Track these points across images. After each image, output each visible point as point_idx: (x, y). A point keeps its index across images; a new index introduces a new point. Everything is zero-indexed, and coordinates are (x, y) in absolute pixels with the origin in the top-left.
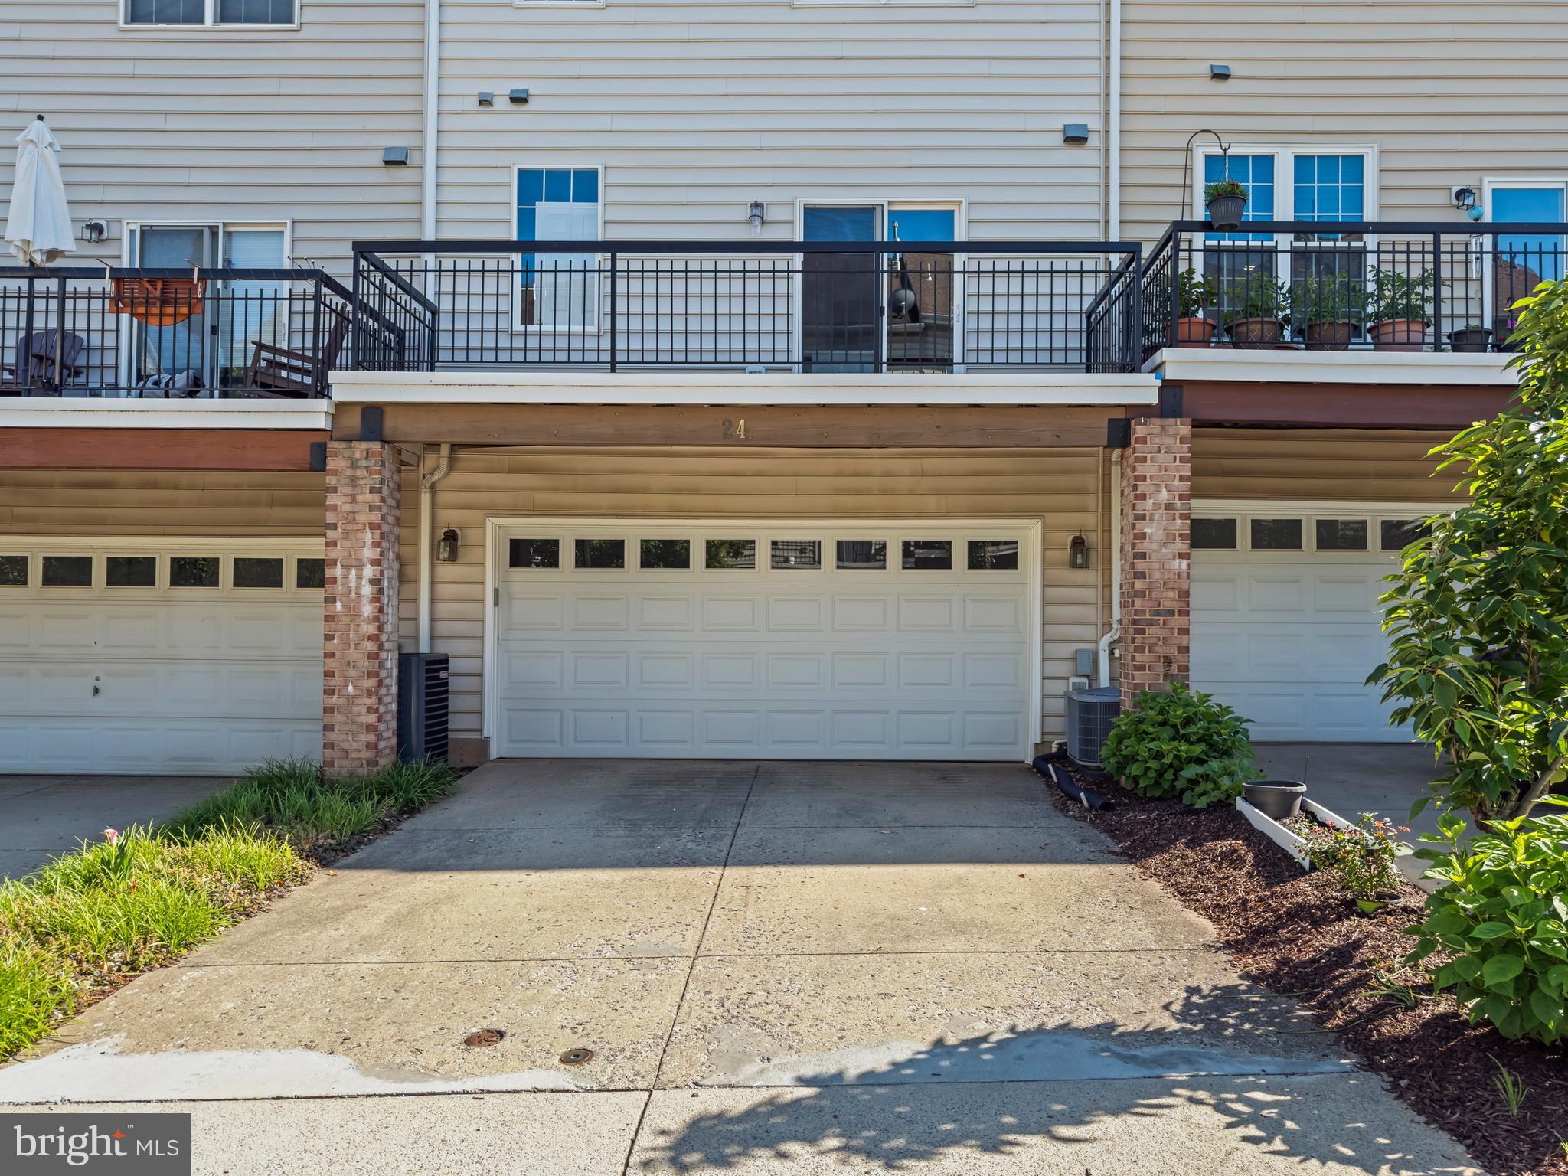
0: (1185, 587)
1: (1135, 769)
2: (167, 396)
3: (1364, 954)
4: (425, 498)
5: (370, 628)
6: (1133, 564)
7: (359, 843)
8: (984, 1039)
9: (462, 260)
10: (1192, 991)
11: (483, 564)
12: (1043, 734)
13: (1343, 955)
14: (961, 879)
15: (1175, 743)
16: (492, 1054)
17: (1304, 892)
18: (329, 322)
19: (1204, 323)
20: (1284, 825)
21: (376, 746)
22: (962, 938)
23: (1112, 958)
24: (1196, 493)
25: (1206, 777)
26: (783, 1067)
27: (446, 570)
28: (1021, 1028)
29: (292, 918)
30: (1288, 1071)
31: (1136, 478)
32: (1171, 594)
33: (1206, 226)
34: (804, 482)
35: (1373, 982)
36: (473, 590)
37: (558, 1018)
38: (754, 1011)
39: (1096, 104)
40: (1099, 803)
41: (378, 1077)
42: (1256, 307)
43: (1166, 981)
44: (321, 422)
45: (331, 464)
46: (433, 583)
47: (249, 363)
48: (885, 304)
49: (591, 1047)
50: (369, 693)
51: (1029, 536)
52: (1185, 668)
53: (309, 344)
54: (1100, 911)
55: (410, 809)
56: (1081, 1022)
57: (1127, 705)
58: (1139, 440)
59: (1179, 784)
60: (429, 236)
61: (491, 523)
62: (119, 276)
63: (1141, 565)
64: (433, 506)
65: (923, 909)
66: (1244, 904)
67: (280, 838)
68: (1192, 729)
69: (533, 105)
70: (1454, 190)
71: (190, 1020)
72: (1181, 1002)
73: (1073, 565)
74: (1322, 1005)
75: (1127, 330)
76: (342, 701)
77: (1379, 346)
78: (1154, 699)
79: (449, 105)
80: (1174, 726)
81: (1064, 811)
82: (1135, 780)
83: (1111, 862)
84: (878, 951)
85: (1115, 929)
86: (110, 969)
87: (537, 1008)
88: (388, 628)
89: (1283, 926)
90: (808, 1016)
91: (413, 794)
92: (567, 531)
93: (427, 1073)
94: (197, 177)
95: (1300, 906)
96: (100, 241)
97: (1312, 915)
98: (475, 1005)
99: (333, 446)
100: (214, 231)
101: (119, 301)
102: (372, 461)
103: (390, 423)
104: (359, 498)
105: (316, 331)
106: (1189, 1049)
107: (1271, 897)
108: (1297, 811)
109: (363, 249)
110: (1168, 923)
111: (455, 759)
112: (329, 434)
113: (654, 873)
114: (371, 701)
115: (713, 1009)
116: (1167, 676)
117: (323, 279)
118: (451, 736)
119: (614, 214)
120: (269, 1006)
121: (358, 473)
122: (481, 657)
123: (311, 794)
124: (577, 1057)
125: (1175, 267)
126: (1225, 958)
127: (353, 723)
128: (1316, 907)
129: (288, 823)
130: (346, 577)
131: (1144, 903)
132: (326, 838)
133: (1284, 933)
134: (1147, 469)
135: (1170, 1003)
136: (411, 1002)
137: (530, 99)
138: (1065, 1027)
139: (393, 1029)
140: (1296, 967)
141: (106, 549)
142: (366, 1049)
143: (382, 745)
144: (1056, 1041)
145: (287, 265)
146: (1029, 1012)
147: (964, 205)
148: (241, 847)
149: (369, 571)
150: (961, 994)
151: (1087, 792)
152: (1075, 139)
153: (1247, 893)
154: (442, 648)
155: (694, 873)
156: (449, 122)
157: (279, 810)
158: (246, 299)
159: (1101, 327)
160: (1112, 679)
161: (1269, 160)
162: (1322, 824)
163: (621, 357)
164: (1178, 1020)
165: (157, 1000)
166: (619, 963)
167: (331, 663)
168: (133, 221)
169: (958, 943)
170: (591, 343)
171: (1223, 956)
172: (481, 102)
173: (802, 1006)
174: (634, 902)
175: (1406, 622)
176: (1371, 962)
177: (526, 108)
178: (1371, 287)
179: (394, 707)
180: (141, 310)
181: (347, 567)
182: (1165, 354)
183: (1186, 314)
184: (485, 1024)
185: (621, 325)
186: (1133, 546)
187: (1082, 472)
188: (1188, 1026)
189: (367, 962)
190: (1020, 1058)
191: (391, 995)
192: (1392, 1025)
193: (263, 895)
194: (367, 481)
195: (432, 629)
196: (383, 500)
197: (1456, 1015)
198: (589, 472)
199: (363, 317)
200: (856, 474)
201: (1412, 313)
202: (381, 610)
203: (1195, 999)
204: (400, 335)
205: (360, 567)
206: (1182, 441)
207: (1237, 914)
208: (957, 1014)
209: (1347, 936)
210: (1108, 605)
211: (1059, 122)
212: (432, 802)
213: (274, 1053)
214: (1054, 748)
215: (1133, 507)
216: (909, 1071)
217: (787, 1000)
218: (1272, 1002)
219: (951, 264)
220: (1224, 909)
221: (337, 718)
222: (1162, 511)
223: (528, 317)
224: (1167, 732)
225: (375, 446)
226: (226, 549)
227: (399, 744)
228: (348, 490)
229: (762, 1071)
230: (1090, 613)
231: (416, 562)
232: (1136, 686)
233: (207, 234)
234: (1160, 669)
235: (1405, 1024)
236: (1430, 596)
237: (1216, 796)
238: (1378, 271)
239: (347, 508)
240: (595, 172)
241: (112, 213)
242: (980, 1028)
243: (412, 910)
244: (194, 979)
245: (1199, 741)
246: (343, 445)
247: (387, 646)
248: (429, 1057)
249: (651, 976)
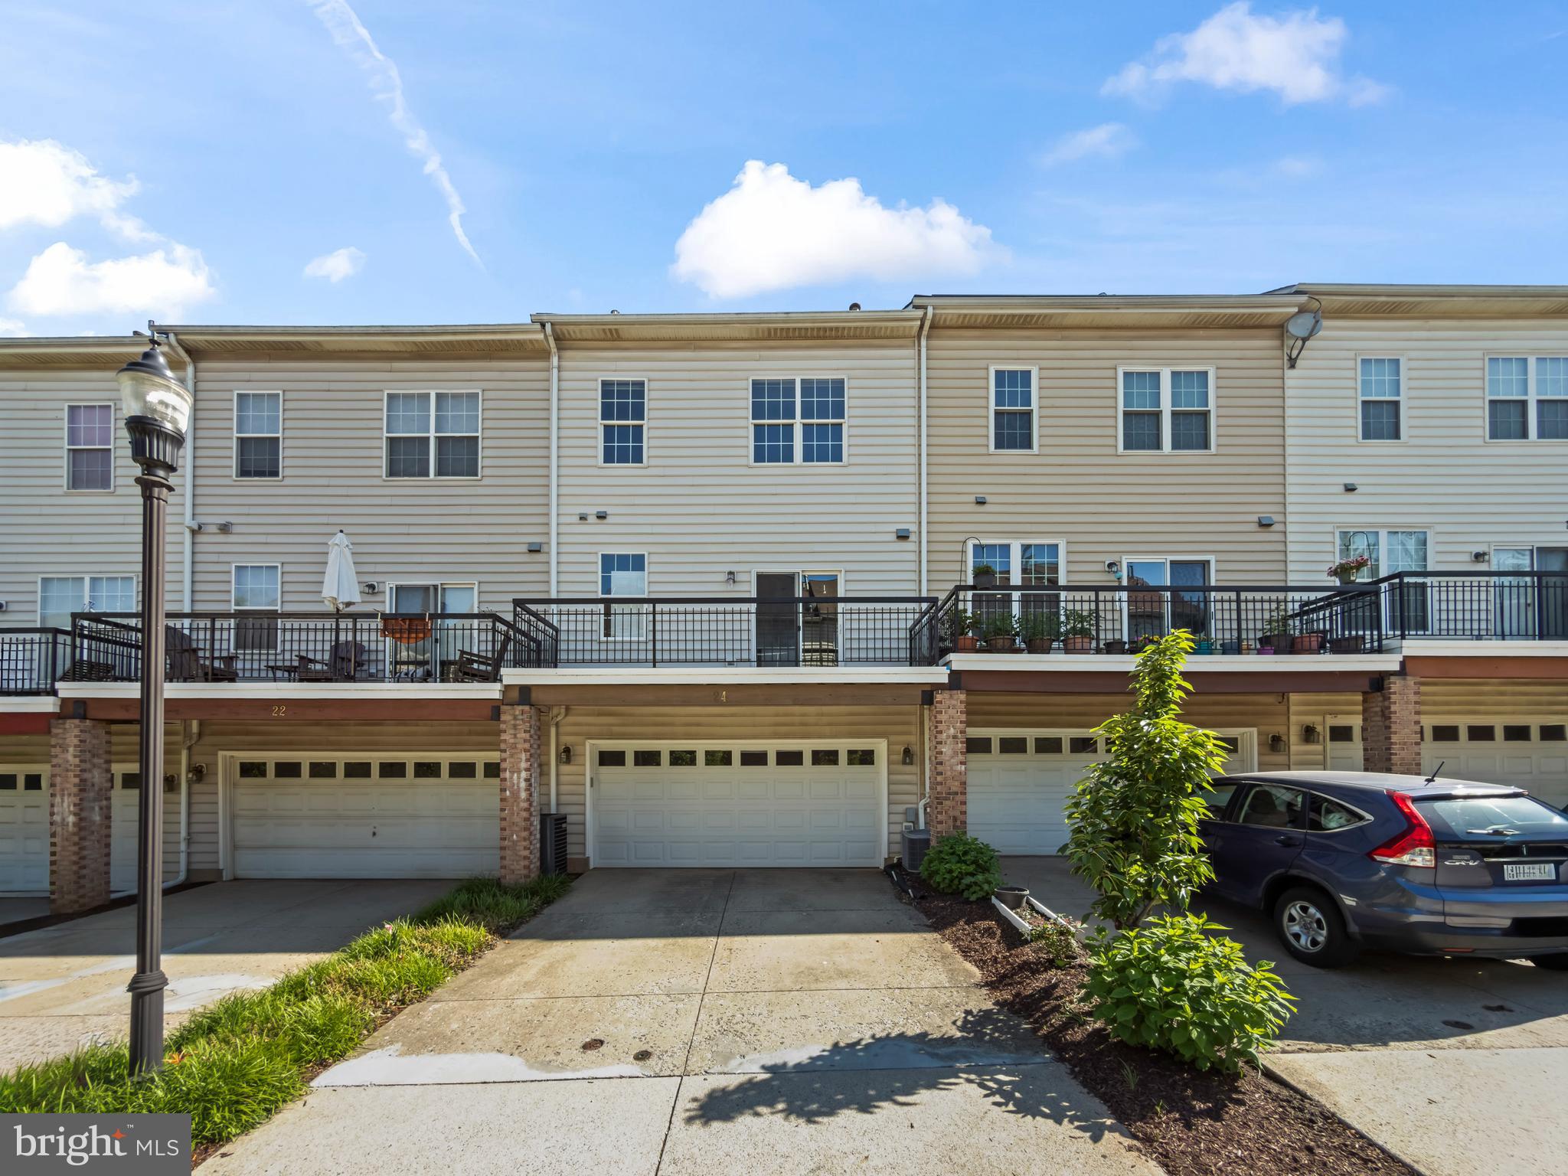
0: (964, 780)
1: (938, 879)
2: (412, 682)
3: (1059, 992)
4: (553, 730)
5: (525, 805)
6: (936, 768)
7: (522, 923)
8: (858, 1042)
9: (572, 607)
10: (968, 1012)
11: (584, 765)
12: (889, 853)
13: (1048, 991)
14: (845, 943)
15: (959, 865)
16: (597, 1054)
17: (1027, 954)
18: (500, 638)
19: (972, 638)
20: (1017, 913)
21: (529, 867)
22: (845, 980)
23: (925, 993)
24: (969, 724)
25: (976, 883)
26: (751, 1061)
27: (565, 768)
28: (877, 1036)
29: (486, 971)
30: (1017, 1062)
31: (937, 722)
32: (956, 783)
33: (973, 588)
34: (758, 719)
35: (1062, 1010)
36: (580, 778)
37: (632, 1032)
38: (737, 1027)
39: (913, 518)
40: (919, 895)
41: (538, 1070)
42: (1000, 629)
43: (954, 1007)
44: (497, 695)
45: (503, 717)
46: (558, 775)
47: (457, 658)
48: (801, 625)
49: (650, 1050)
50: (525, 839)
51: (881, 748)
52: (964, 823)
53: (490, 648)
54: (919, 963)
55: (548, 902)
56: (910, 1033)
57: (933, 843)
58: (937, 702)
59: (961, 887)
60: (554, 596)
61: (589, 743)
62: (386, 618)
63: (940, 768)
64: (557, 734)
65: (825, 963)
66: (995, 960)
67: (479, 924)
68: (968, 857)
69: (609, 519)
70: (1107, 563)
71: (435, 1035)
72: (961, 1020)
73: (904, 763)
74: (1036, 1021)
75: (931, 638)
76: (510, 844)
77: (1067, 651)
78: (948, 840)
79: (563, 519)
80: (959, 855)
81: (900, 899)
82: (939, 883)
83: (925, 931)
84: (800, 990)
85: (927, 974)
86: (391, 1004)
87: (621, 1026)
88: (535, 804)
89: (1015, 974)
90: (764, 1029)
91: (549, 894)
92: (630, 746)
93: (563, 1067)
94: (426, 559)
95: (1025, 962)
96: (373, 593)
97: (1032, 968)
98: (587, 1025)
99: (503, 708)
100: (435, 587)
101: (385, 631)
102: (525, 716)
103: (534, 695)
104: (518, 736)
105: (494, 641)
106: (965, 1049)
107: (1010, 956)
108: (1024, 904)
109: (517, 603)
110: (955, 970)
111: (570, 870)
112: (502, 702)
113: (680, 941)
114: (526, 843)
115: (714, 1026)
116: (955, 827)
117: (495, 618)
118: (568, 857)
119: (654, 578)
120: (477, 1026)
121: (518, 722)
122: (584, 814)
123: (494, 896)
124: (643, 1056)
125: (957, 607)
126: (985, 992)
127: (517, 855)
128: (1034, 963)
129: (482, 913)
130: (511, 778)
131: (942, 958)
132: (503, 921)
133: (1017, 978)
134: (943, 717)
135: (956, 1021)
136: (553, 1023)
137: (608, 517)
138: (902, 1035)
139: (543, 1040)
140: (1023, 999)
141: (379, 758)
142: (530, 1052)
143: (532, 866)
144: (895, 1045)
145: (476, 611)
146: (882, 1026)
147: (843, 572)
148: (458, 930)
149: (524, 774)
150: (845, 1015)
151: (913, 888)
152: (903, 536)
153: (997, 953)
154: (564, 810)
155: (701, 941)
156: (563, 529)
157: (476, 904)
158: (455, 629)
159: (917, 637)
160: (926, 823)
161: (1008, 546)
162: (1038, 912)
163: (658, 656)
164: (961, 1031)
165: (417, 1023)
166: (664, 998)
167: (504, 824)
168: (390, 584)
169: (842, 984)
170: (642, 647)
171: (984, 991)
172: (581, 518)
173: (761, 1024)
174: (669, 959)
175: (1078, 820)
176: (1061, 997)
177: (605, 521)
178: (1063, 618)
179: (538, 845)
180: (398, 635)
181: (512, 773)
182: (952, 656)
183: (962, 634)
184: (593, 1036)
185: (658, 636)
186: (936, 758)
187: (909, 714)
188: (966, 1034)
189: (527, 999)
190: (876, 1055)
191: (542, 1018)
192: (1072, 1035)
193: (470, 957)
194: (522, 727)
195: (558, 799)
196: (531, 736)
197: (1105, 1030)
198: (642, 715)
199: (519, 636)
200: (786, 715)
201: (1084, 633)
202: (531, 795)
203: (970, 1018)
204: (538, 643)
205: (519, 772)
206: (961, 702)
207: (992, 965)
208: (843, 1028)
209: (1049, 981)
210: (923, 784)
211: (894, 528)
212: (559, 896)
213: (481, 1055)
214: (895, 861)
215: (936, 738)
216: (820, 1063)
217: (753, 1020)
218: (1009, 1020)
219: (836, 608)
220: (985, 962)
221: (508, 852)
222: (951, 739)
223: (607, 634)
224: (954, 859)
225: (527, 708)
226: (445, 758)
227: (541, 864)
228: (512, 732)
229: (741, 1064)
230: (913, 788)
231: (548, 764)
232: (938, 832)
233: (432, 590)
234: (951, 823)
235: (1077, 1035)
236: (1091, 809)
237: (981, 894)
238: (1066, 610)
239: (512, 741)
240: (644, 555)
241: (380, 578)
242: (854, 1037)
243: (551, 965)
244: (435, 1009)
245: (973, 863)
246: (509, 707)
247: (534, 813)
248: (564, 1057)
249: (681, 1005)
